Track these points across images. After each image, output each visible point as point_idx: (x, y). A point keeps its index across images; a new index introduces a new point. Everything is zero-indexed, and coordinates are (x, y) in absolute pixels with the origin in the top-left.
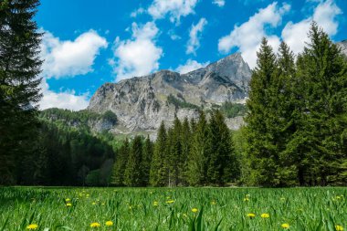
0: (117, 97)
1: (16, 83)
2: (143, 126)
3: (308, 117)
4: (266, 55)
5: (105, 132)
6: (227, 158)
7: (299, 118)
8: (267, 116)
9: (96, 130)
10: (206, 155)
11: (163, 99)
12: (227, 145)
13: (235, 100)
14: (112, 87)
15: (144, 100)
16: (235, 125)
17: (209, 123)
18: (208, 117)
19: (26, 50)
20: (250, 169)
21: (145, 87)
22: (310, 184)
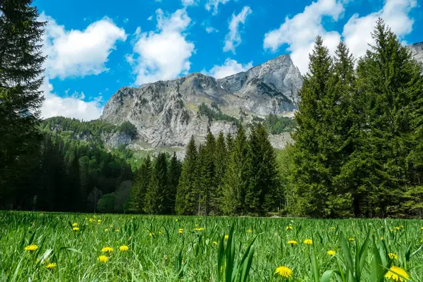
0: (137, 104)
1: (12, 84)
2: (169, 141)
3: (367, 135)
4: (320, 58)
5: (122, 148)
6: (269, 182)
7: (357, 136)
8: (320, 132)
9: (111, 144)
10: (244, 178)
11: (193, 109)
12: (270, 166)
13: (281, 112)
14: (131, 92)
15: (170, 110)
16: (280, 143)
17: (248, 139)
18: (248, 132)
19: (24, 43)
20: (297, 196)
21: (172, 93)
22: (367, 216)
